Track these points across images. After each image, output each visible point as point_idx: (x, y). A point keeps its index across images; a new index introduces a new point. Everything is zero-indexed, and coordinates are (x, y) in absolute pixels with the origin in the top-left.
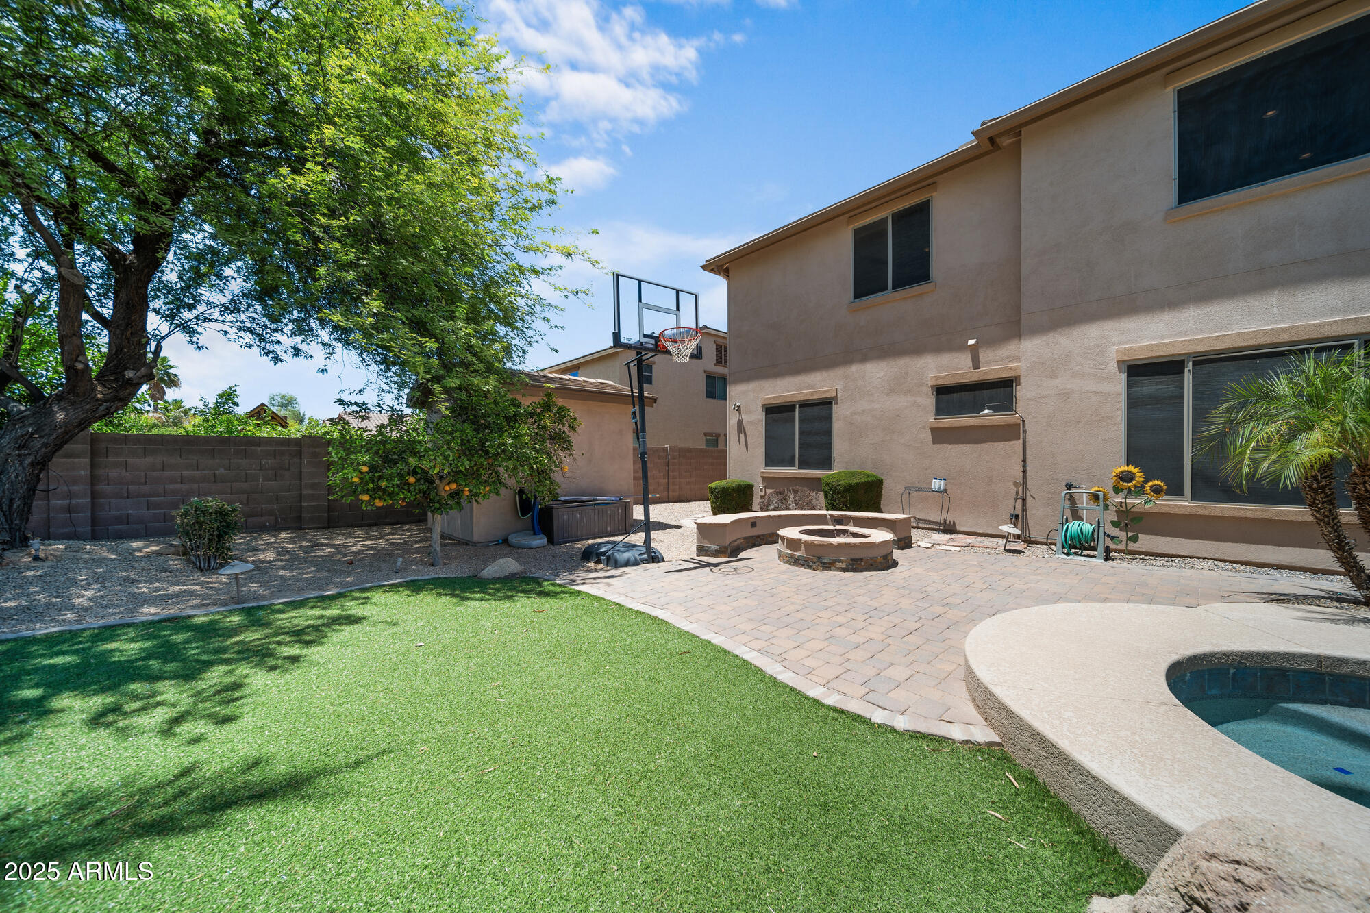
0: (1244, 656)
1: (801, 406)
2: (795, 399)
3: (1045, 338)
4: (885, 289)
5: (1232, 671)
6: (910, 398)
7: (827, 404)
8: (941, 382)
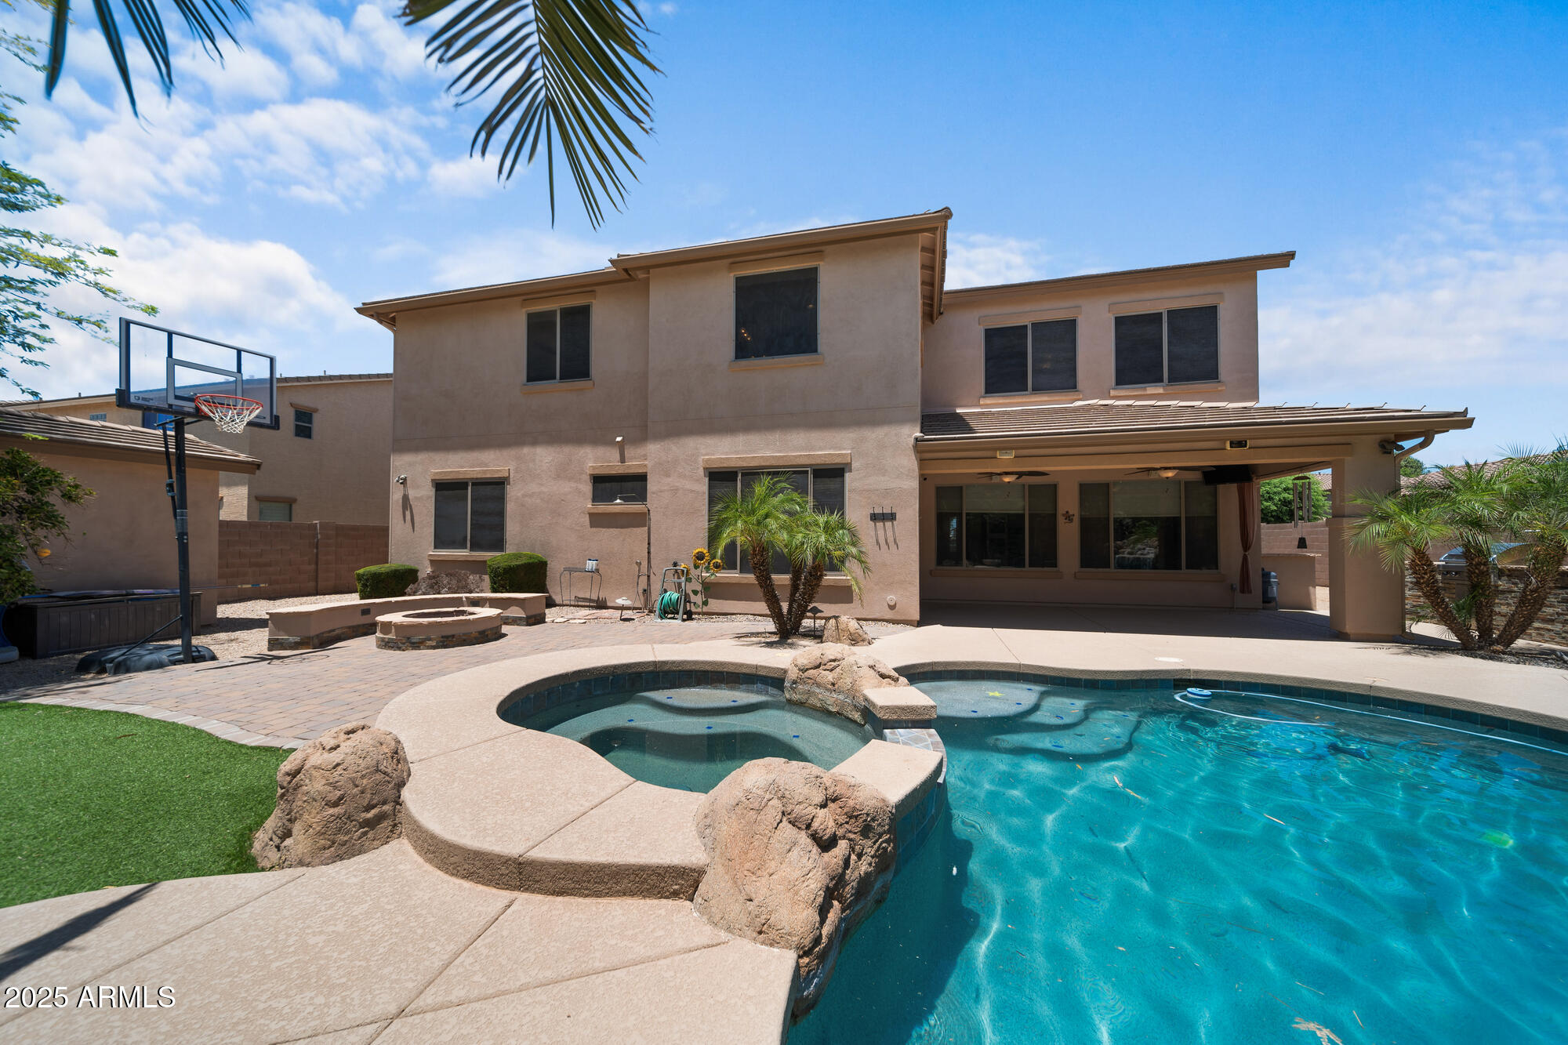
0: (615, 667)
1: (473, 484)
2: (468, 476)
3: (662, 444)
4: (555, 378)
5: (611, 678)
6: (573, 485)
7: (500, 484)
8: (597, 472)
